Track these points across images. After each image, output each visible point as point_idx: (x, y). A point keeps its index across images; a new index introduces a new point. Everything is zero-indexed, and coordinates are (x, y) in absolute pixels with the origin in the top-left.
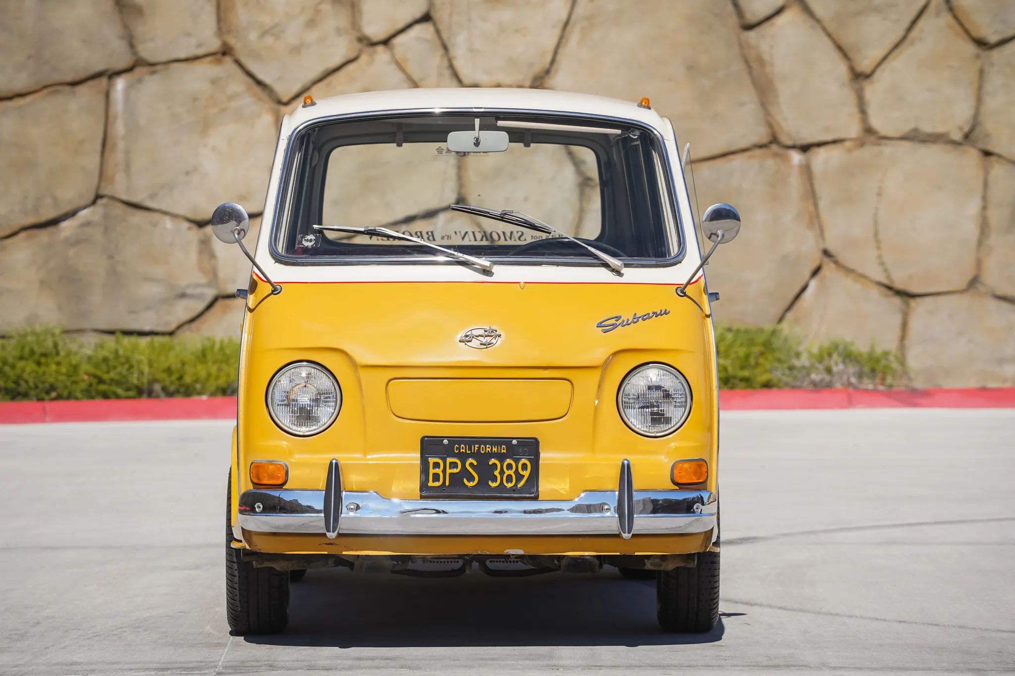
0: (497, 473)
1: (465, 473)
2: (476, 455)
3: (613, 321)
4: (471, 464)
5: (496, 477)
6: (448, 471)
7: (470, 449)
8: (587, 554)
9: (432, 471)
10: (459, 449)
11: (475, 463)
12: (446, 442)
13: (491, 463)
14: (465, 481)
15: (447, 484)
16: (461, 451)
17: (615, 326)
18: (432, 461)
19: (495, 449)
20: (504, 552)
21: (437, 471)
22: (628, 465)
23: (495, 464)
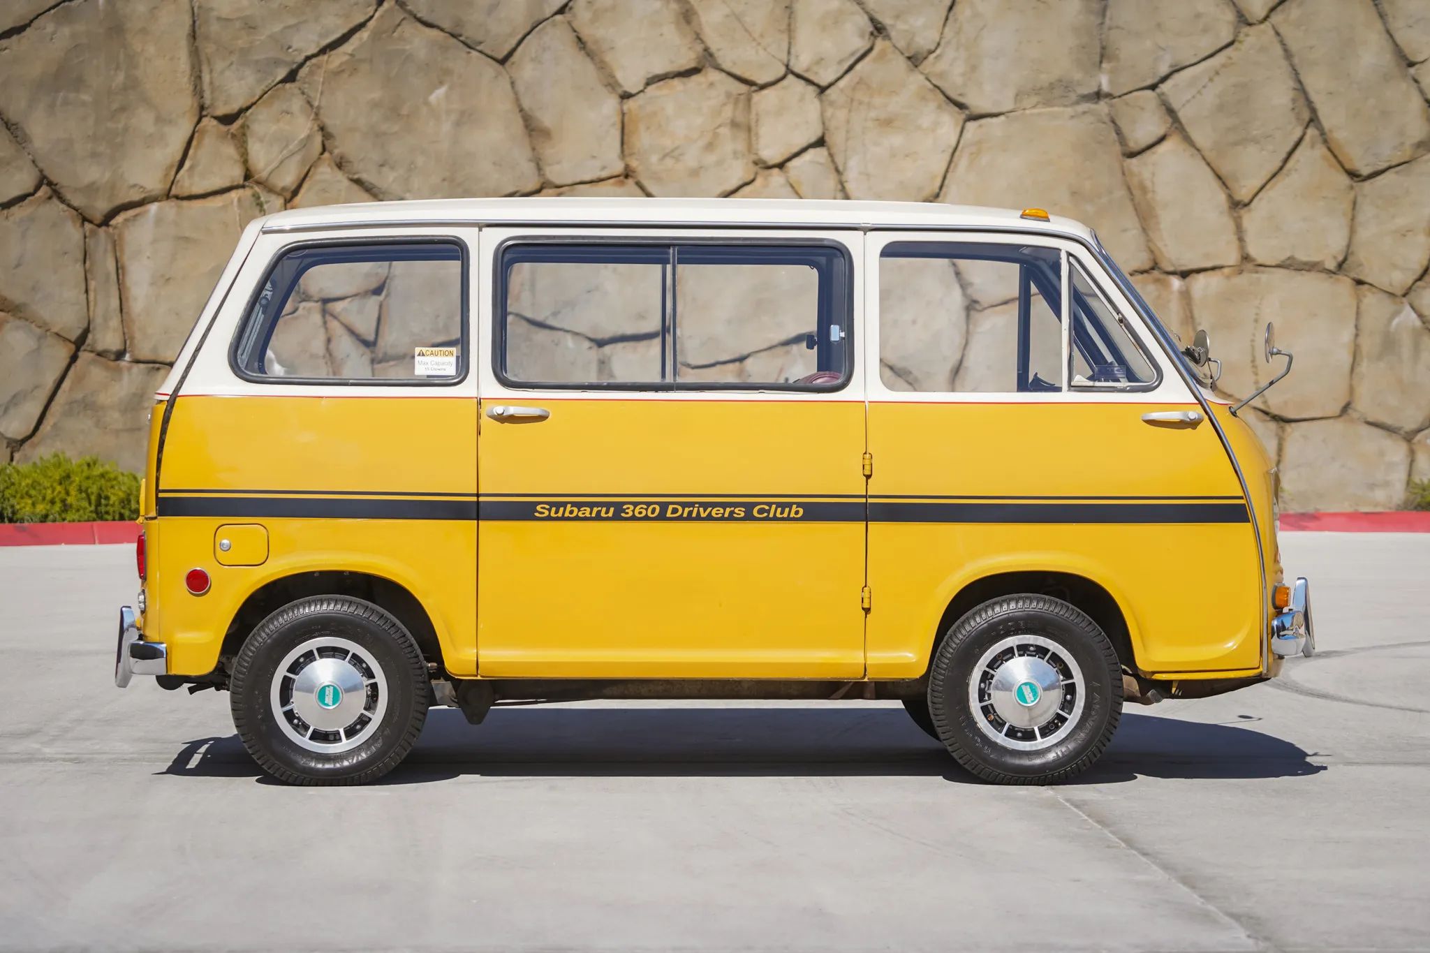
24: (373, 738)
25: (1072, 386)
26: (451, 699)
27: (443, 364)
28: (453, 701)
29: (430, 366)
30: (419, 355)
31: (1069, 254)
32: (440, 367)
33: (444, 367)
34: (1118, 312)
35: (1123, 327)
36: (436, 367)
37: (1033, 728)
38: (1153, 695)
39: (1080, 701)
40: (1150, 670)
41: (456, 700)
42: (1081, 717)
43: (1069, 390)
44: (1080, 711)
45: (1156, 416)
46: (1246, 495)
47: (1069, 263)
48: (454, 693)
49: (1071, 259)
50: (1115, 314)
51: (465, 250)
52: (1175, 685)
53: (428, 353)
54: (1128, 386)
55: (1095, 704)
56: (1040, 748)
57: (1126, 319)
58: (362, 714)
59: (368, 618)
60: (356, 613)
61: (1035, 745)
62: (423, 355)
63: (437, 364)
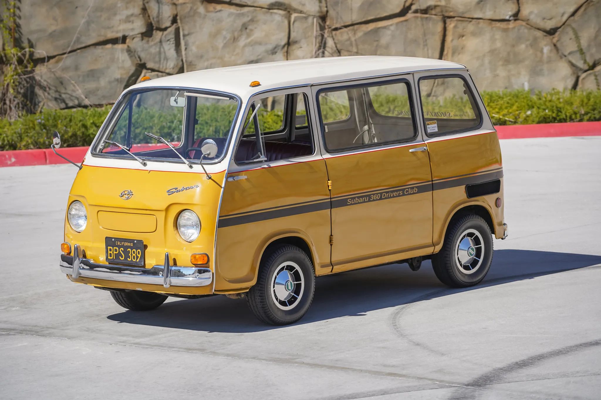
0: (130, 255)
1: (119, 254)
2: (123, 246)
3: (174, 190)
4: (121, 250)
5: (130, 256)
6: (114, 252)
7: (121, 244)
8: (162, 292)
9: (109, 252)
10: (117, 243)
11: (123, 250)
12: (113, 239)
13: (128, 250)
14: (120, 257)
15: (114, 258)
16: (118, 244)
17: (173, 193)
18: (109, 248)
19: (129, 244)
20: (135, 289)
21: (110, 252)
22: (168, 255)
23: (129, 251)
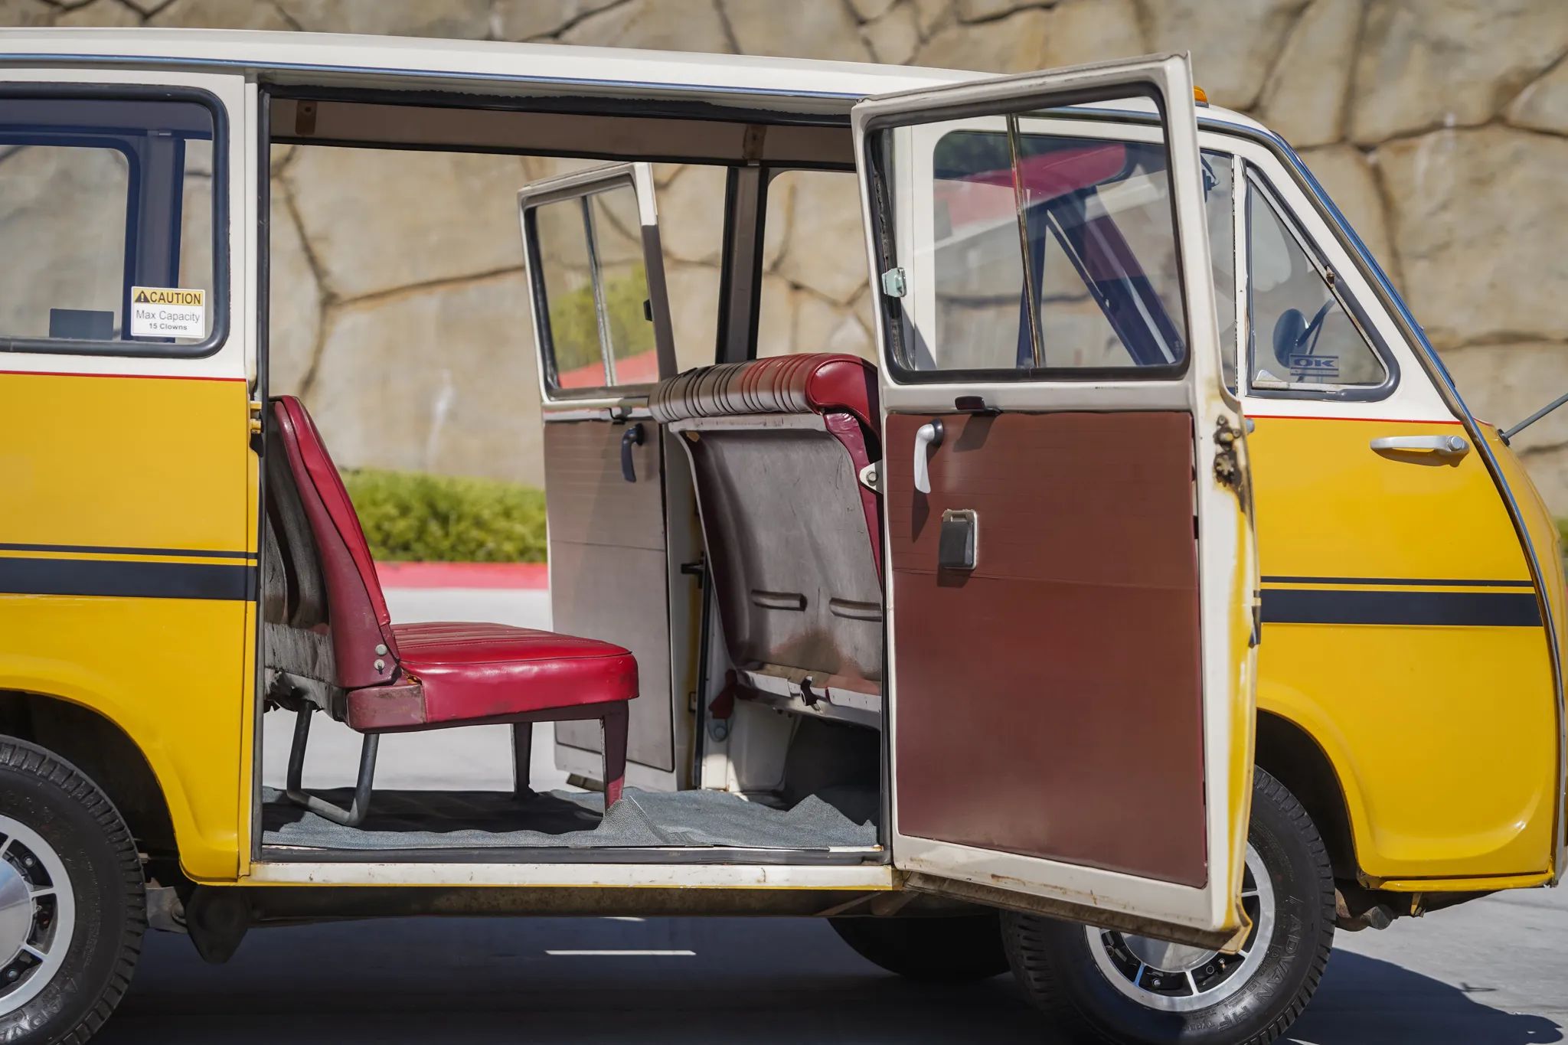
24: (45, 994)
25: (1253, 388)
26: (173, 919)
27: (183, 317)
28: (176, 921)
29: (159, 322)
30: (139, 300)
31: (1248, 164)
32: (178, 323)
33: (182, 323)
34: (1327, 265)
35: (1334, 290)
36: (171, 323)
37: (1185, 973)
38: (1375, 916)
39: (1266, 928)
40: (1380, 874)
41: (183, 921)
42: (1267, 955)
43: (1249, 395)
44: (1266, 946)
45: (1392, 442)
46: (1535, 582)
47: (1245, 175)
48: (181, 908)
49: (1250, 172)
50: (1320, 268)
51: (220, 113)
52: (1416, 900)
53: (157, 297)
54: (1344, 391)
55: (1292, 934)
56: (1197, 1007)
57: (1339, 276)
58: (24, 951)
59: (47, 778)
60: (25, 767)
61: (1190, 1002)
62: (146, 300)
63: (171, 317)
